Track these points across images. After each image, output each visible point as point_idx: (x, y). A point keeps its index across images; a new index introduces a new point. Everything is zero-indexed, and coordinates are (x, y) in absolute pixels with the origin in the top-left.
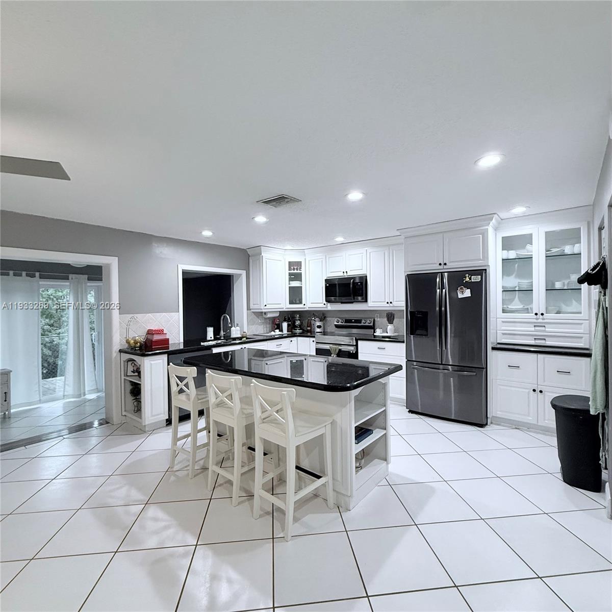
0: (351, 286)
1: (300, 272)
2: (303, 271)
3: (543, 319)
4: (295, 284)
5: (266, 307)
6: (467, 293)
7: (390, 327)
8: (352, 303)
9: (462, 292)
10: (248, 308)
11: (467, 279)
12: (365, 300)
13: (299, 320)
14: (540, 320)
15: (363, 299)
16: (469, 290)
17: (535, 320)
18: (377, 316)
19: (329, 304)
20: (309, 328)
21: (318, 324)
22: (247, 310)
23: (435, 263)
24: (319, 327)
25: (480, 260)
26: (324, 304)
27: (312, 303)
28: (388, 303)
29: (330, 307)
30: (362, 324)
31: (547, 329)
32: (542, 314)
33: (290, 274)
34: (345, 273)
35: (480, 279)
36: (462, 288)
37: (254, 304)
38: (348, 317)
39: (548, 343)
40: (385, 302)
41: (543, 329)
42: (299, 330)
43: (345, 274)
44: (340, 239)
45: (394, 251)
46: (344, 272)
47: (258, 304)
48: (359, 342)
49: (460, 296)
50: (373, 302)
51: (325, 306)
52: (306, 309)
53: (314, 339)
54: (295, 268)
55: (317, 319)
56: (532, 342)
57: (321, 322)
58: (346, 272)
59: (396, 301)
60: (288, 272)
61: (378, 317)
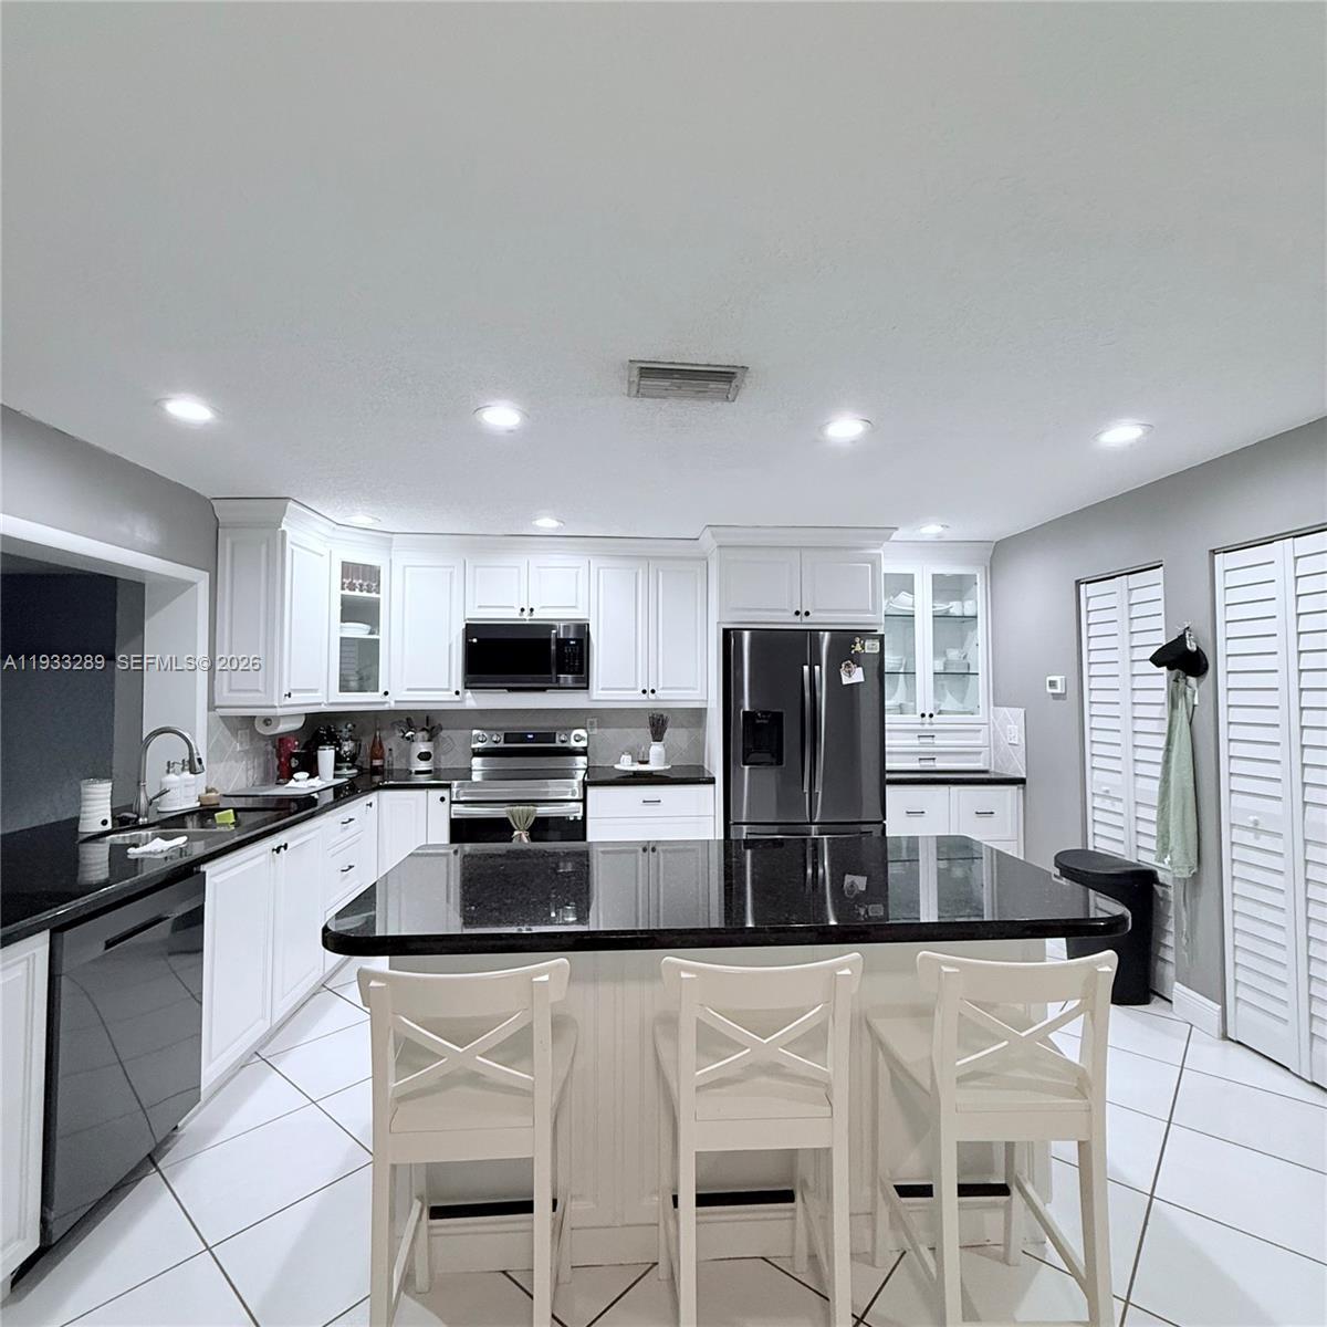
0: (553, 647)
1: (377, 596)
2: (383, 597)
3: (931, 724)
4: (358, 631)
5: (288, 701)
6: (858, 676)
7: (656, 750)
8: (543, 690)
9: (849, 672)
10: (212, 707)
11: (858, 648)
12: (583, 683)
13: (351, 738)
14: (927, 727)
15: (576, 681)
16: (860, 669)
17: (919, 727)
18: (592, 723)
19: (469, 694)
20: (377, 763)
21: (423, 747)
22: (209, 709)
23: (785, 610)
24: (424, 757)
25: (867, 611)
26: (457, 693)
27: (409, 690)
28: (644, 692)
29: (473, 701)
30: (558, 744)
31: (937, 742)
32: (931, 716)
33: (345, 602)
34: (527, 612)
35: (878, 650)
36: (848, 665)
37: (231, 690)
38: (518, 725)
39: (939, 765)
40: (635, 689)
41: (929, 740)
42: (349, 768)
43: (526, 615)
44: (547, 523)
45: (661, 574)
46: (523, 610)
47: (257, 691)
48: (591, 791)
49: (846, 680)
50: (603, 689)
51: (457, 698)
52: (386, 707)
53: (445, 793)
54: (357, 582)
55: (420, 735)
56: (916, 766)
57: (430, 744)
58: (532, 610)
59: (663, 688)
60: (337, 594)
61: (596, 724)
